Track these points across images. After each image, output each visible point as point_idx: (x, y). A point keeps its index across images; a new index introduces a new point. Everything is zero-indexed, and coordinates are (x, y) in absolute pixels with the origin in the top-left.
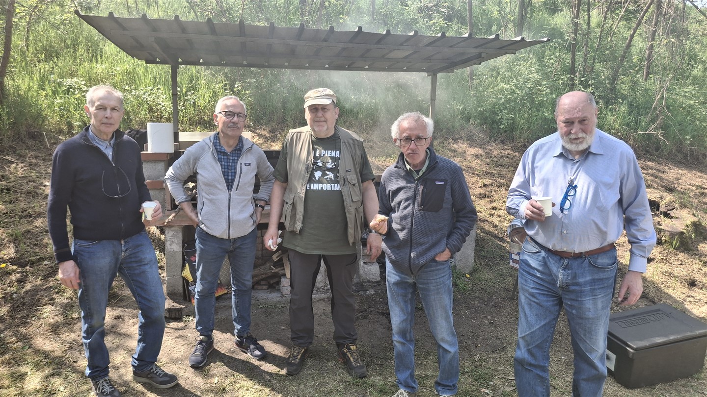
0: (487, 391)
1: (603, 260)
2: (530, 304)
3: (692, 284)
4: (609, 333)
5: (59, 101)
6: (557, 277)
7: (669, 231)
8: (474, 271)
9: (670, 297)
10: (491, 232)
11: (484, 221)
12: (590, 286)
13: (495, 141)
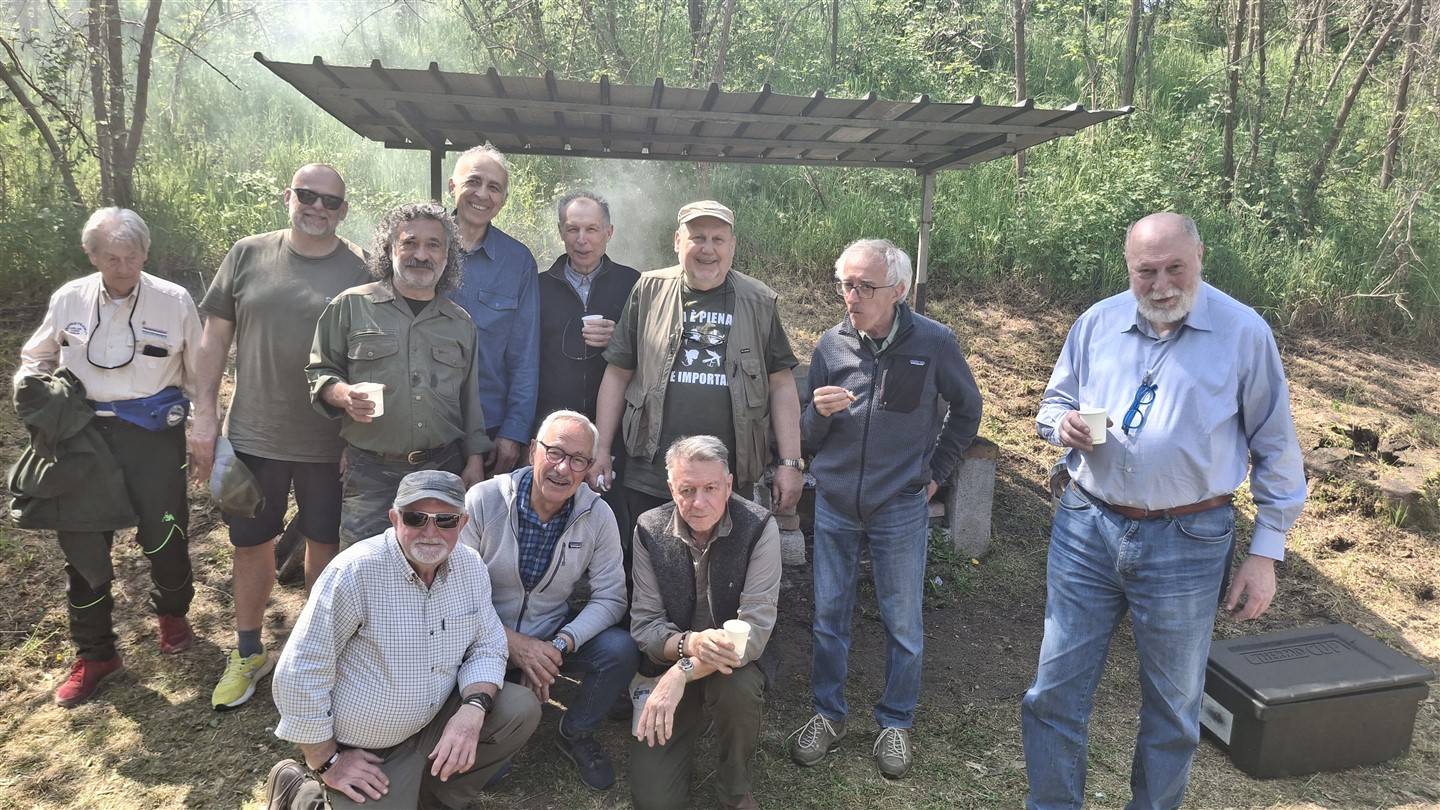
0: (977, 766)
1: (1203, 526)
2: (1062, 604)
3: (1426, 595)
4: (1210, 662)
5: (228, 215)
6: (1115, 552)
7: (1388, 491)
8: (989, 555)
9: (1373, 616)
10: (1032, 482)
11: (1020, 460)
12: (1176, 573)
13: (1062, 305)
